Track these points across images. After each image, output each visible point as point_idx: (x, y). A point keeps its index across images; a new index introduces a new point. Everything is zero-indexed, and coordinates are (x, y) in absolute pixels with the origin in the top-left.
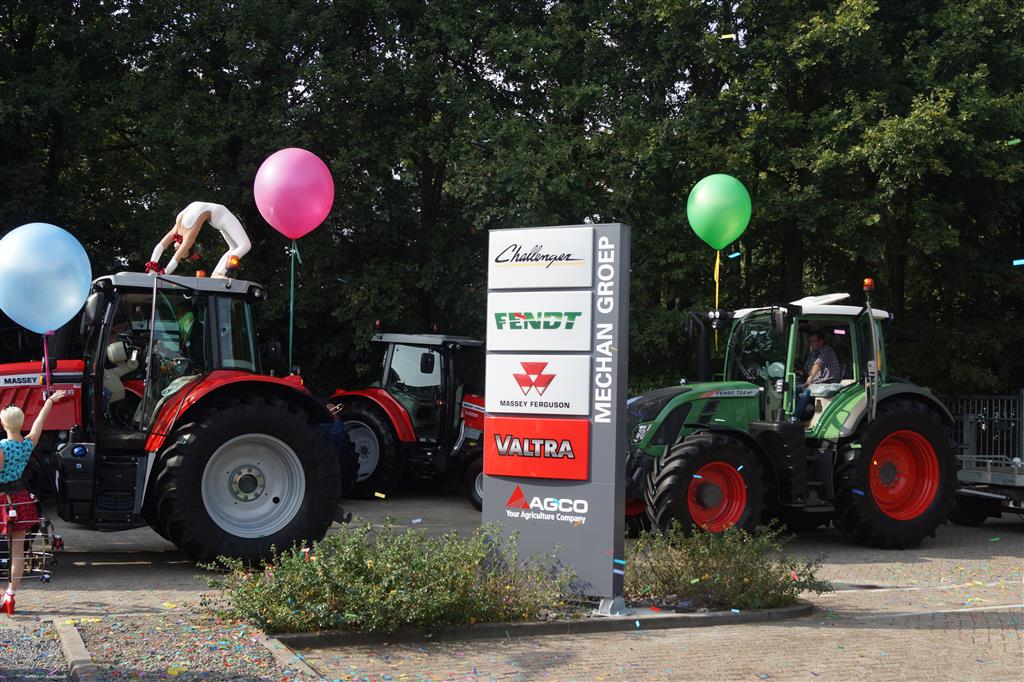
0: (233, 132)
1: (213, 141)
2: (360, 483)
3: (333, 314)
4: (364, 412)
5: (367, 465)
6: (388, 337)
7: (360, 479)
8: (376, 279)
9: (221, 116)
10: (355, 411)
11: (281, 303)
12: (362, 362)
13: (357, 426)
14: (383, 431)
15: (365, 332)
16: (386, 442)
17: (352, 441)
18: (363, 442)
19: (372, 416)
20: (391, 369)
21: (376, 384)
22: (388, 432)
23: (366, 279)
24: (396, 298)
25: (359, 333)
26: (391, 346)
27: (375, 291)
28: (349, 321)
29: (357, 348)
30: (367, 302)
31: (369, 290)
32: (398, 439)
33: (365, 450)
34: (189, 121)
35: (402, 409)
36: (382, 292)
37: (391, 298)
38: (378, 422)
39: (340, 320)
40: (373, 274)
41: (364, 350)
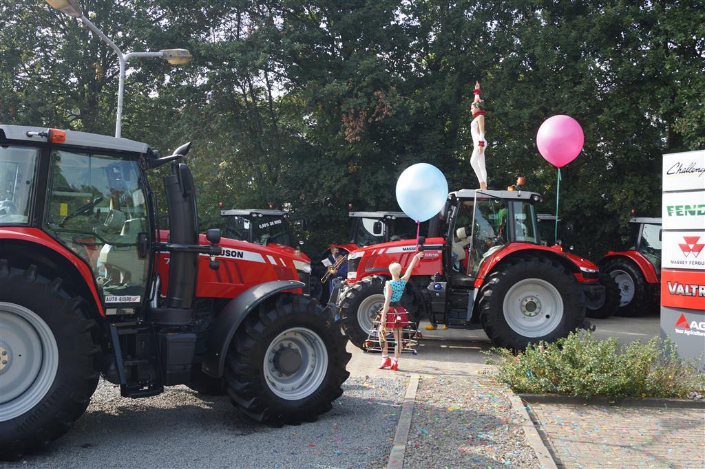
0: (541, 106)
1: (529, 111)
2: (623, 307)
3: (606, 207)
4: (625, 265)
5: (626, 297)
6: (639, 220)
7: (622, 305)
8: (632, 185)
9: (534, 96)
10: (619, 264)
11: (575, 201)
12: (624, 235)
13: (621, 273)
14: (637, 277)
15: (625, 217)
16: (639, 283)
17: (617, 281)
18: (626, 283)
19: (630, 268)
20: (642, 238)
21: (633, 248)
22: (640, 277)
23: (626, 185)
24: (645, 196)
25: (622, 218)
26: (642, 225)
27: (631, 192)
28: (615, 211)
29: (621, 226)
30: (625, 199)
31: (628, 192)
32: (647, 282)
33: (626, 288)
34: (517, 101)
35: (649, 263)
36: (637, 193)
37: (642, 196)
38: (634, 271)
39: (610, 210)
40: (630, 182)
41: (625, 228)
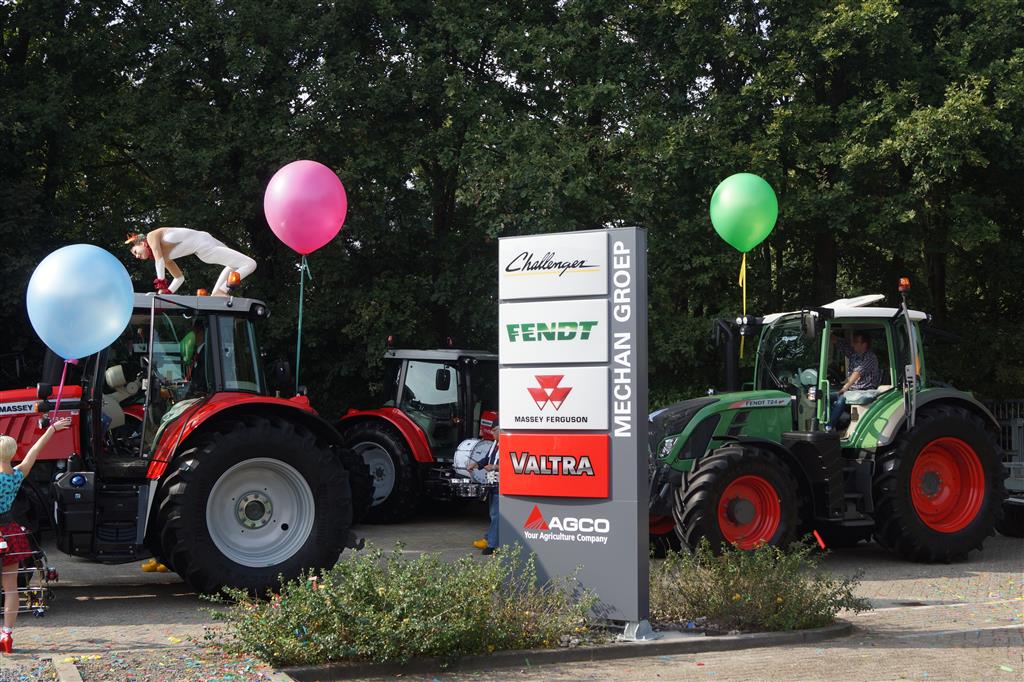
0: (234, 144)
1: (213, 153)
2: (374, 507)
3: (344, 331)
4: (378, 433)
5: (383, 488)
6: (401, 354)
7: (375, 503)
8: (387, 292)
9: (221, 127)
10: (369, 431)
11: (289, 320)
12: (373, 380)
13: (372, 448)
14: (398, 452)
15: (377, 349)
16: (402, 463)
17: (366, 463)
18: (377, 464)
19: (386, 437)
20: (405, 385)
21: (391, 403)
22: (404, 453)
23: (377, 293)
24: (408, 313)
25: (371, 350)
26: (405, 363)
27: (386, 306)
28: (361, 338)
29: (370, 366)
30: (378, 317)
31: (381, 305)
32: (416, 461)
33: (380, 473)
34: (187, 133)
35: (418, 429)
36: (395, 307)
37: (404, 313)
38: (393, 443)
39: (351, 337)
40: (385, 288)
41: (377, 368)
